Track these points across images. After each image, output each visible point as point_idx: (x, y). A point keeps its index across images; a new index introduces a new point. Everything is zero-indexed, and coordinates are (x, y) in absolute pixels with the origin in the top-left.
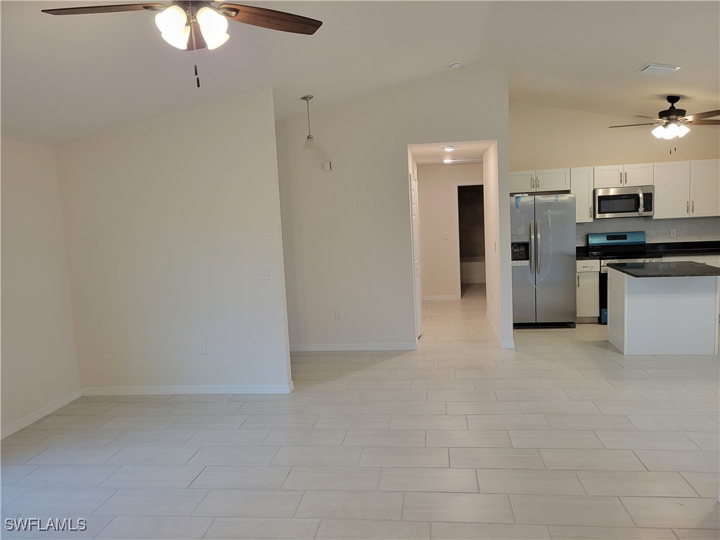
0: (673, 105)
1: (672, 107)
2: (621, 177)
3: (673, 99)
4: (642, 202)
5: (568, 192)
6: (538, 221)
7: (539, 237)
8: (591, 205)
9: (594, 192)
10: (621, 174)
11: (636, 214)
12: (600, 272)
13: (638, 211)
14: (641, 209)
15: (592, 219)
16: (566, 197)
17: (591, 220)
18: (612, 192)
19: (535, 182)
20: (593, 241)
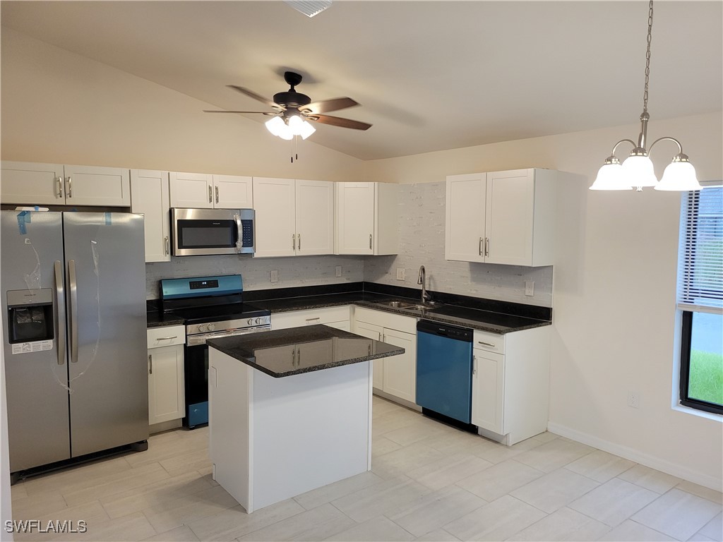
0: (292, 88)
1: (292, 90)
2: (210, 194)
3: (293, 78)
4: (240, 232)
5: (126, 210)
6: (72, 261)
7: (74, 288)
8: (167, 234)
9: (171, 212)
10: (210, 188)
11: (231, 250)
12: (185, 345)
13: (235, 246)
14: (240, 243)
15: (169, 256)
16: (125, 219)
17: (167, 258)
18: (190, 215)
19: (63, 187)
20: (168, 291)
